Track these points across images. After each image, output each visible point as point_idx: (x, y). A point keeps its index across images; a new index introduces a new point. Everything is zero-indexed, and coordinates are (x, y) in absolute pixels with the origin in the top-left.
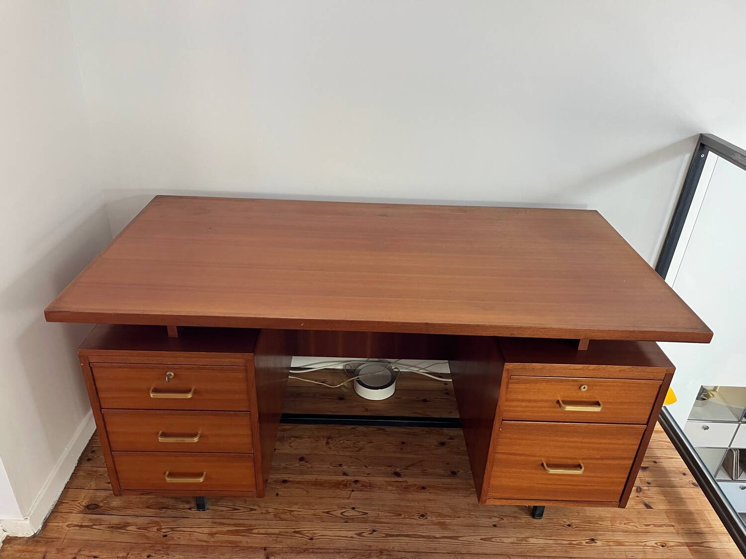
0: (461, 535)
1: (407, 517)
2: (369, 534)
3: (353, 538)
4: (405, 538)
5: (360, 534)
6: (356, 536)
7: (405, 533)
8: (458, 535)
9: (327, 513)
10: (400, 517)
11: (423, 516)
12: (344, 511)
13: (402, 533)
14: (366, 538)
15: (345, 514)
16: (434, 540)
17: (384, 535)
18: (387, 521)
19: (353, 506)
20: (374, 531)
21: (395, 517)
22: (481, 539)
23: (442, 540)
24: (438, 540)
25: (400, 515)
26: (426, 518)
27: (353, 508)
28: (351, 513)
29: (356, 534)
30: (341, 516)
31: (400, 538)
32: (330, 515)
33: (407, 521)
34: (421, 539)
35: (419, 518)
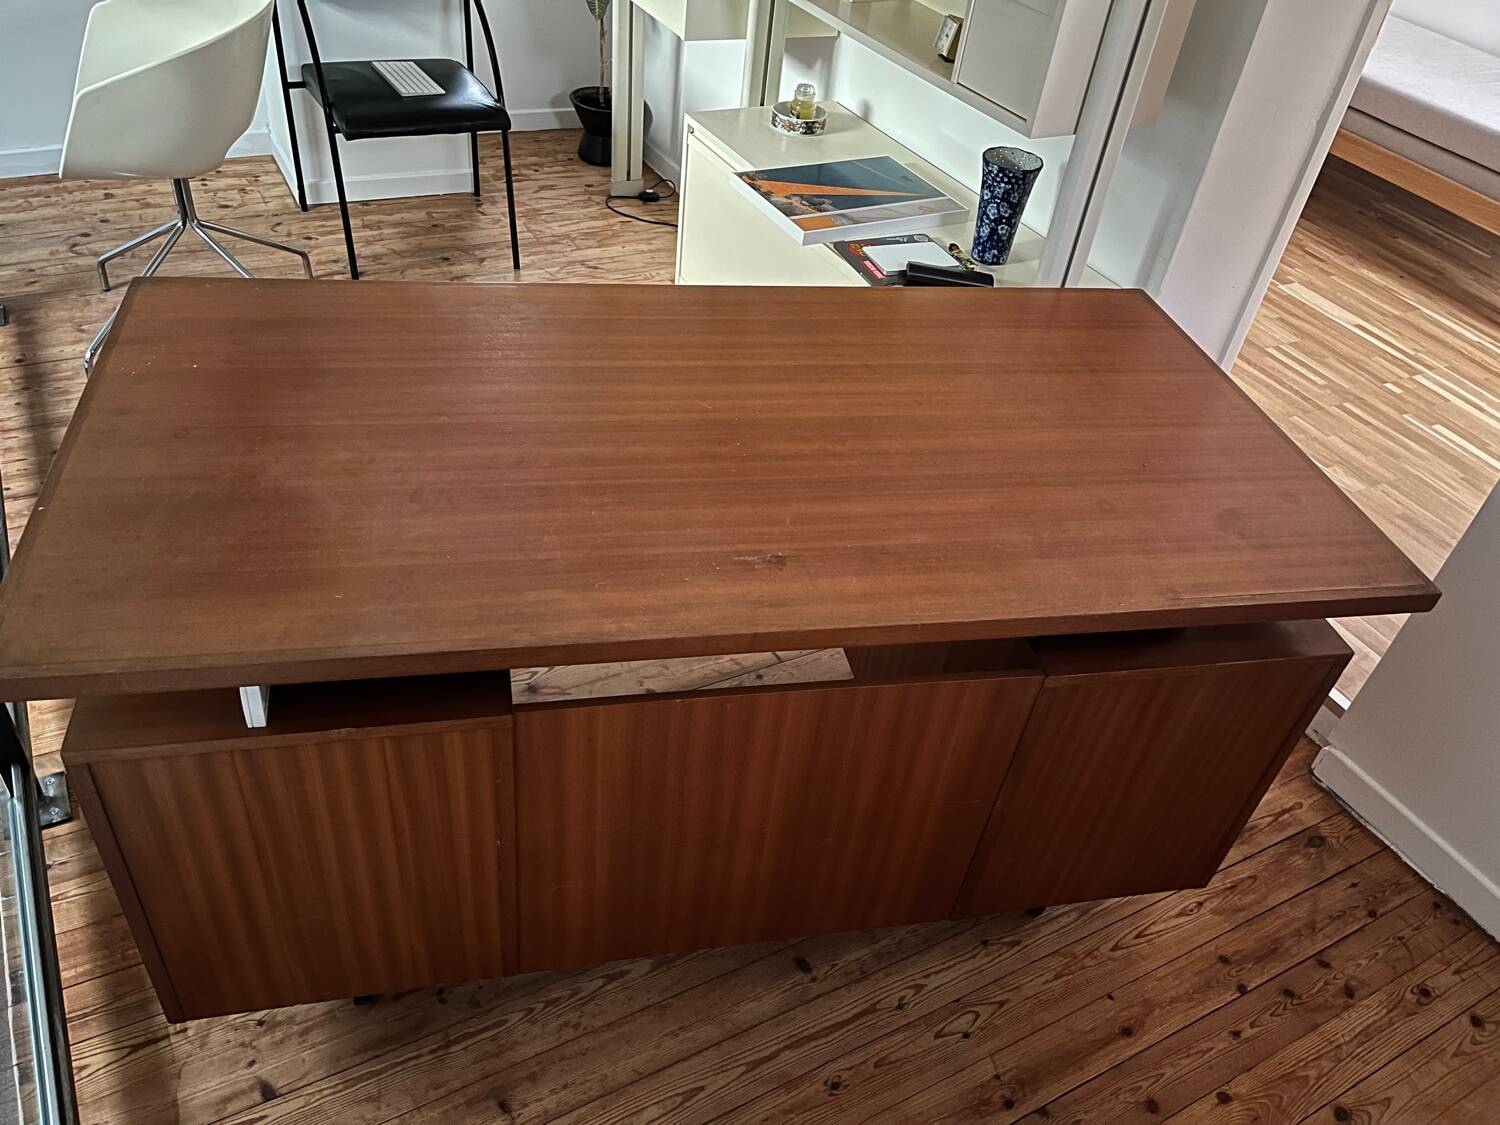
0: (744, 1077)
1: (863, 1067)
2: (904, 997)
3: (924, 977)
4: (840, 1019)
5: (919, 988)
6: (923, 981)
7: (845, 1030)
8: (750, 1075)
9: (1001, 1004)
10: (875, 1060)
11: (835, 1086)
12: (979, 1021)
13: (851, 1027)
14: (904, 986)
15: (970, 1017)
16: (788, 1042)
17: (878, 1007)
18: (892, 1039)
19: (971, 1041)
20: (900, 1007)
21: (883, 1055)
22: (702, 1089)
23: (774, 1049)
24: (783, 1045)
25: (877, 1065)
26: (826, 1083)
27: (966, 1036)
28: (963, 1023)
29: (926, 985)
30: (975, 1009)
31: (850, 1015)
32: (992, 1000)
33: (857, 1058)
34: (813, 1031)
35: (840, 1077)
